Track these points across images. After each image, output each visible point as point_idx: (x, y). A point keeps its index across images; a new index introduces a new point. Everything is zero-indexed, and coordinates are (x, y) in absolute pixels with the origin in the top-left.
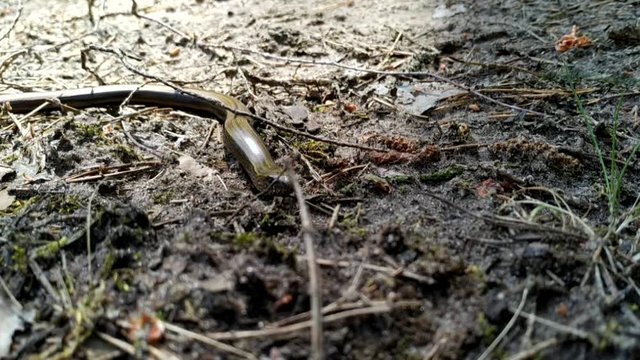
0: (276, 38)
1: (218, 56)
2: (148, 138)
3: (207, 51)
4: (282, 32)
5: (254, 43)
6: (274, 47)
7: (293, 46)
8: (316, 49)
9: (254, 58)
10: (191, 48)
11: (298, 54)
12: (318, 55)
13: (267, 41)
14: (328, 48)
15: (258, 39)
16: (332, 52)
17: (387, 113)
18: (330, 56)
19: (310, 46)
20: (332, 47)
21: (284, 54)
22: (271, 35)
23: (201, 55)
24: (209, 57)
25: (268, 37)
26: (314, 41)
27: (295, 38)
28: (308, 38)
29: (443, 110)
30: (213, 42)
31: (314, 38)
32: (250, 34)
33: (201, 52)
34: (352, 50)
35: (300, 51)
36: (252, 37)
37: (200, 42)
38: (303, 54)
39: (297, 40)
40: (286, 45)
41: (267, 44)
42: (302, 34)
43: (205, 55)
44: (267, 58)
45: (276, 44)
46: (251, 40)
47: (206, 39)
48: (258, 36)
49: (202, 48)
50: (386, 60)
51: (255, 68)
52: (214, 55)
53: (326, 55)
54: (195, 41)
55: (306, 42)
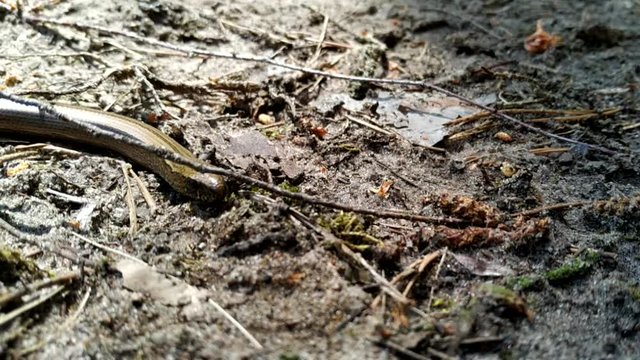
0: (151, 14)
1: (62, 38)
2: (19, 208)
3: (44, 30)
4: (160, 7)
5: (114, 20)
6: (149, 27)
7: (175, 27)
8: (209, 33)
9: (120, 42)
10: (14, 23)
11: (184, 39)
12: (215, 42)
13: (138, 18)
14: (227, 32)
15: (120, 15)
16: (233, 38)
17: (384, 144)
18: (233, 44)
19: (200, 28)
20: (233, 31)
21: (164, 38)
22: (144, 11)
23: (33, 35)
24: (48, 39)
25: (140, 13)
26: (205, 20)
27: (179, 16)
28: (196, 17)
29: (460, 139)
30: (48, 16)
31: (205, 17)
32: (107, 7)
33: (31, 31)
34: (265, 37)
35: (187, 35)
36: (109, 10)
37: (26, 14)
38: (192, 38)
39: (181, 19)
40: (165, 25)
41: (138, 23)
42: (188, 11)
43: (39, 35)
44: (140, 43)
45: (152, 23)
46: (110, 16)
47: (36, 11)
48: (119, 10)
49: (33, 24)
50: (318, 53)
51: (127, 59)
52: (56, 37)
53: (226, 42)
54: (20, 13)
55: (193, 22)
